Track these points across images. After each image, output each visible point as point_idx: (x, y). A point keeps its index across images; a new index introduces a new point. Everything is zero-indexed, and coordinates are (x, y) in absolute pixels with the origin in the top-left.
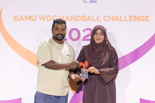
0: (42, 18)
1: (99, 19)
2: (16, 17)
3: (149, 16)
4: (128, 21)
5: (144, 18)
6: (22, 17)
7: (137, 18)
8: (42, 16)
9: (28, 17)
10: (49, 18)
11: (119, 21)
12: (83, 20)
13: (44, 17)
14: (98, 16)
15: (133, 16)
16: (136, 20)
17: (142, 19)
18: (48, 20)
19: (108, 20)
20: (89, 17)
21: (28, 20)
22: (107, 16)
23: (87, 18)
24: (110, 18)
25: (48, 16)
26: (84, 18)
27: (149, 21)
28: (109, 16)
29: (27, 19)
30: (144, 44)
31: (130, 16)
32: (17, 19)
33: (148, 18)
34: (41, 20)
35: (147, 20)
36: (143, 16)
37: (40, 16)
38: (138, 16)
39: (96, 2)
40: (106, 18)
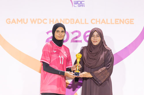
0: (33, 21)
1: (87, 22)
2: (9, 20)
3: (133, 19)
4: (114, 24)
5: (129, 21)
6: (14, 20)
7: (122, 21)
8: (34, 19)
9: (20, 20)
10: (40, 21)
11: (105, 23)
12: (71, 23)
13: (35, 20)
14: (85, 19)
15: (118, 19)
16: (121, 22)
17: (127, 21)
18: (38, 23)
19: (95, 22)
20: (77, 20)
21: (20, 23)
22: (94, 20)
23: (75, 21)
24: (97, 21)
25: (39, 19)
26: (73, 21)
27: (133, 23)
28: (96, 19)
29: (18, 22)
30: (129, 45)
31: (116, 19)
32: (9, 22)
33: (133, 21)
34: (32, 23)
35: (132, 22)
36: (128, 20)
37: (31, 19)
38: (123, 19)
39: (84, 6)
40: (94, 21)
